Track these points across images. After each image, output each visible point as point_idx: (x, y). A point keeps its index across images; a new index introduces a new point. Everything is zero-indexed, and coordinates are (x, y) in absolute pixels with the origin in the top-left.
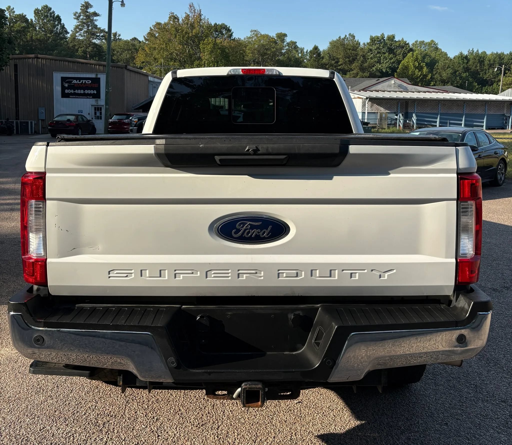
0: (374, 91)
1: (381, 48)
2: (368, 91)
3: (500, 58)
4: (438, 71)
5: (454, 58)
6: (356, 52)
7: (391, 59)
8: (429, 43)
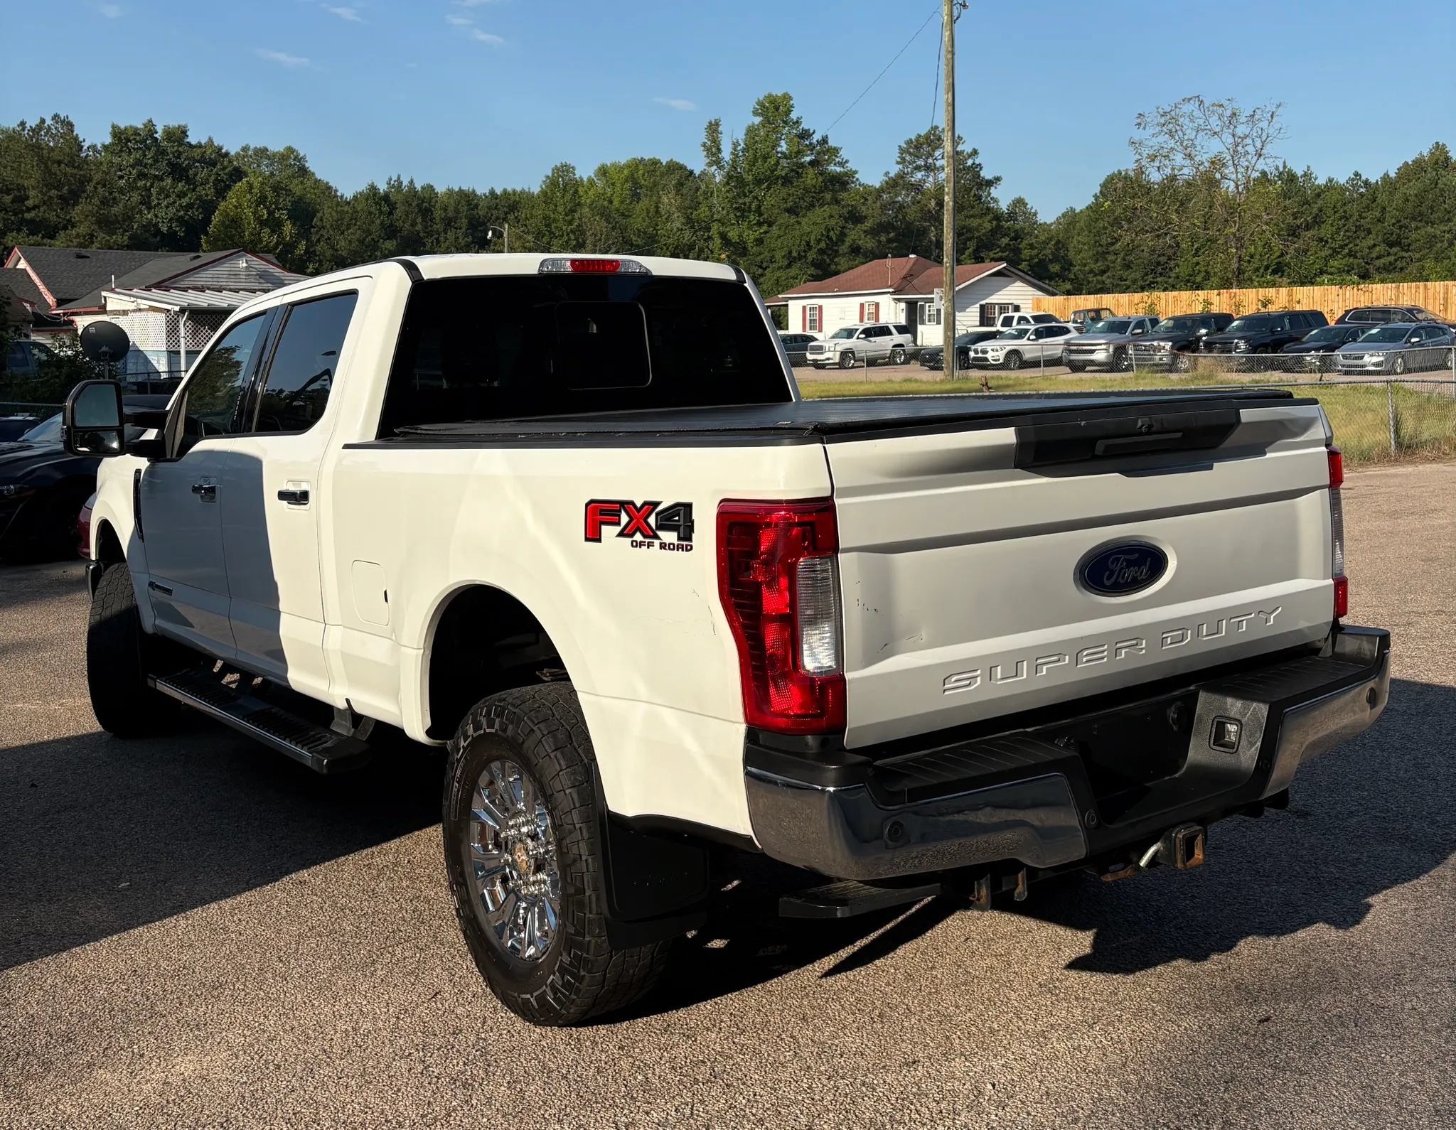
0: (190, 288)
1: (150, 161)
2: (172, 291)
3: (469, 203)
4: (324, 232)
5: (355, 198)
6: (81, 172)
7: (181, 195)
8: (282, 155)
